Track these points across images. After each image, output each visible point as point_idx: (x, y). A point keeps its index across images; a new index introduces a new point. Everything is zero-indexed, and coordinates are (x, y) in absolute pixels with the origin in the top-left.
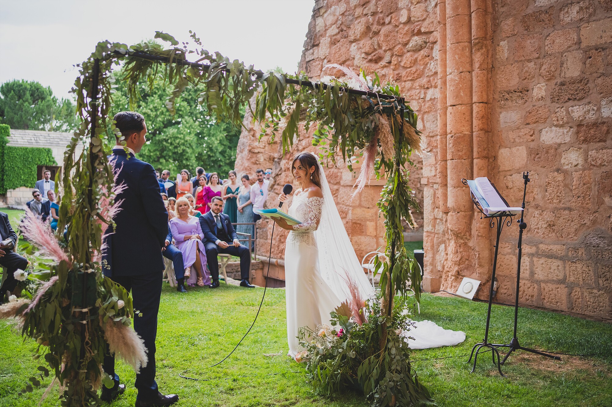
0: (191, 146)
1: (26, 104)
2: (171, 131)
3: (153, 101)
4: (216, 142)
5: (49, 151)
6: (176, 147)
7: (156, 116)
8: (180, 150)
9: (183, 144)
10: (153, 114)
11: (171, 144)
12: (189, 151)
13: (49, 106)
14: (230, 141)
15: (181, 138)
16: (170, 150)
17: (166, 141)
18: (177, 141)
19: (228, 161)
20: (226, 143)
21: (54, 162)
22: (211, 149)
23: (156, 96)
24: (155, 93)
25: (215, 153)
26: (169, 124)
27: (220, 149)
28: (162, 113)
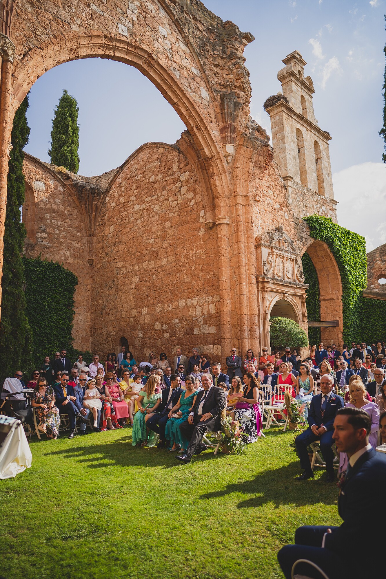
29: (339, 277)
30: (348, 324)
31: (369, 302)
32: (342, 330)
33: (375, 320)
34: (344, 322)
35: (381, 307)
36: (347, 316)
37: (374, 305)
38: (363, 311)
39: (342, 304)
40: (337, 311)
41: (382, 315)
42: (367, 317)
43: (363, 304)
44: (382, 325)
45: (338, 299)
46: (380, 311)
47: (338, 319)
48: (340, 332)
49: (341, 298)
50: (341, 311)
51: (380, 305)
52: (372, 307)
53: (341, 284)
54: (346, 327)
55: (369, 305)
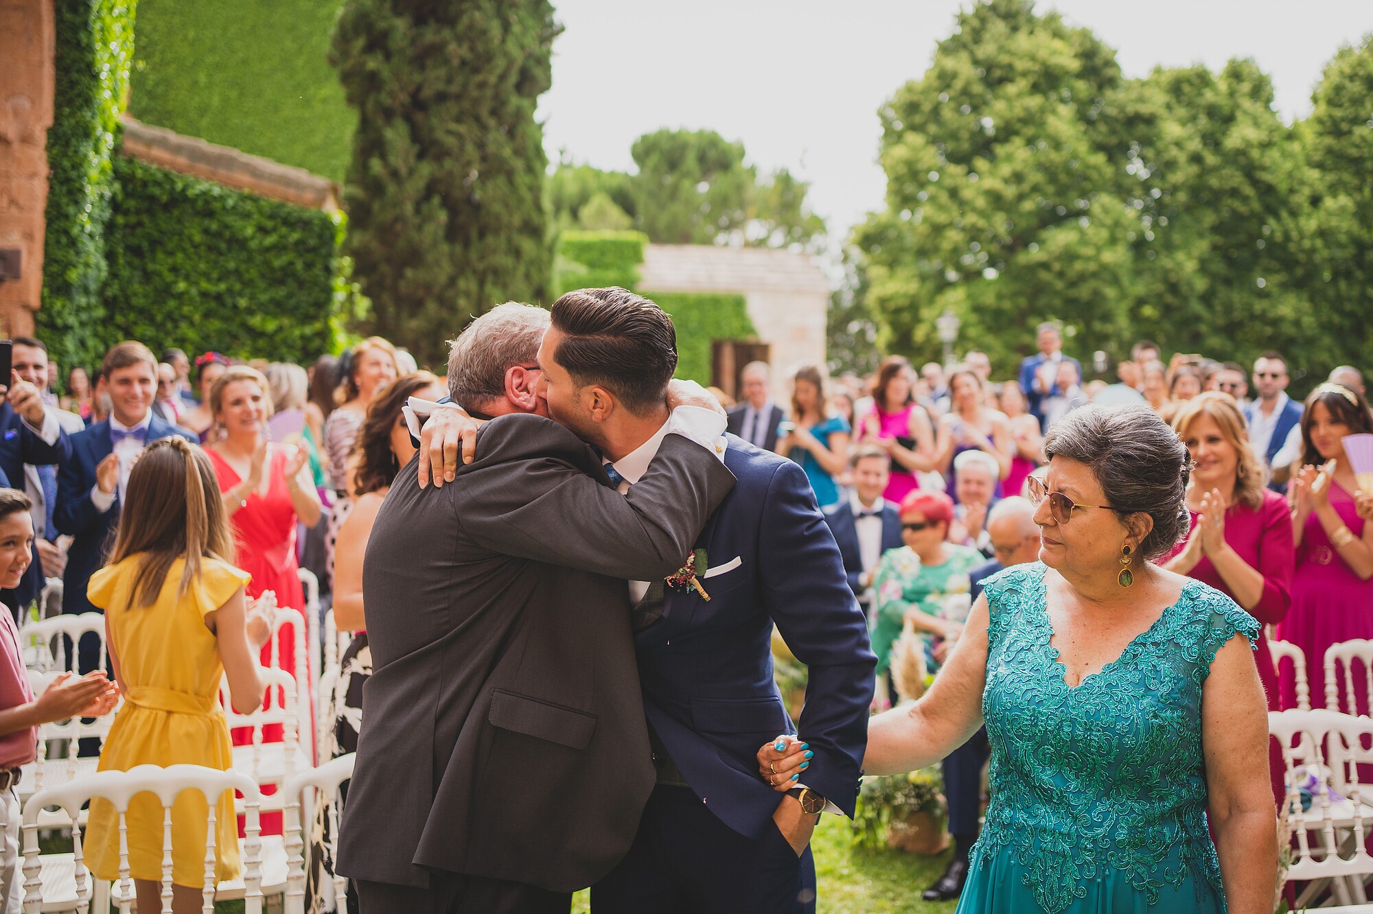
0: (1115, 281)
1: (686, 184)
2: (1060, 238)
3: (1009, 158)
4: (1190, 266)
5: (739, 304)
6: (1073, 284)
7: (1021, 197)
8: (1084, 292)
9: (1094, 275)
10: (1010, 192)
11: (1061, 275)
12: (1110, 292)
13: (739, 188)
14: (1230, 261)
15: (1088, 259)
16: (1057, 293)
17: (1045, 266)
18: (1078, 266)
19: (1221, 321)
20: (1219, 267)
21: (751, 331)
22: (1173, 288)
23: (1018, 141)
24: (1016, 133)
25: (1185, 299)
26: (1051, 219)
27: (1201, 284)
28: (1036, 189)
29: (48, 31)
30: (73, 275)
31: (158, 184)
32: (35, 302)
33: (174, 269)
34: (49, 260)
35: (210, 214)
36: (66, 232)
37: (179, 200)
38: (120, 220)
39: (43, 169)
40: (13, 202)
41: (210, 249)
42: (136, 251)
43: (124, 187)
44: (204, 295)
45: (26, 139)
46: (206, 231)
47: (14, 240)
48: (26, 307)
49: (41, 138)
50: (40, 205)
51: (207, 202)
52: (167, 207)
53: (48, 71)
54: (56, 283)
55: (152, 199)
